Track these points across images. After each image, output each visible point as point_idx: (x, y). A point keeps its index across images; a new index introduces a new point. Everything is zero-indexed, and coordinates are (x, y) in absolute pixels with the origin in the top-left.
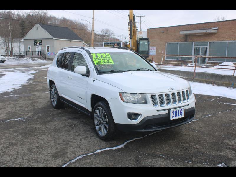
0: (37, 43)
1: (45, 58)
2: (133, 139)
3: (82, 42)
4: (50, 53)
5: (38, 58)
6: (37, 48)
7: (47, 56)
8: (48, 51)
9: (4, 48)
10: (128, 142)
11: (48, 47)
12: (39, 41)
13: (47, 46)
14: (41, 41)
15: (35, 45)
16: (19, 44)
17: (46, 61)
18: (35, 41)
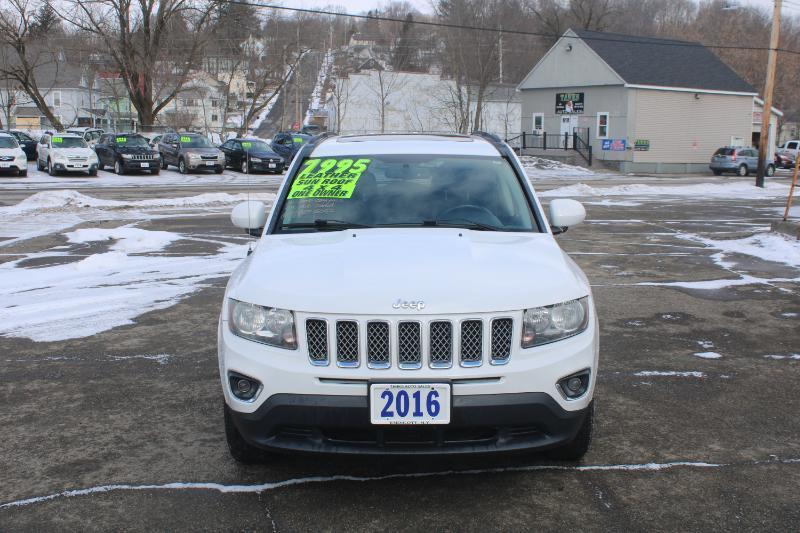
0: (564, 104)
1: (589, 162)
2: (331, 476)
3: (752, 96)
4: (611, 141)
5: (563, 159)
6: (564, 120)
7: (598, 153)
8: (603, 132)
9: (453, 120)
10: (308, 480)
11: (603, 119)
12: (573, 95)
13: (599, 114)
14: (582, 96)
15: (557, 110)
16: (504, 105)
17: (592, 173)
18: (558, 96)
